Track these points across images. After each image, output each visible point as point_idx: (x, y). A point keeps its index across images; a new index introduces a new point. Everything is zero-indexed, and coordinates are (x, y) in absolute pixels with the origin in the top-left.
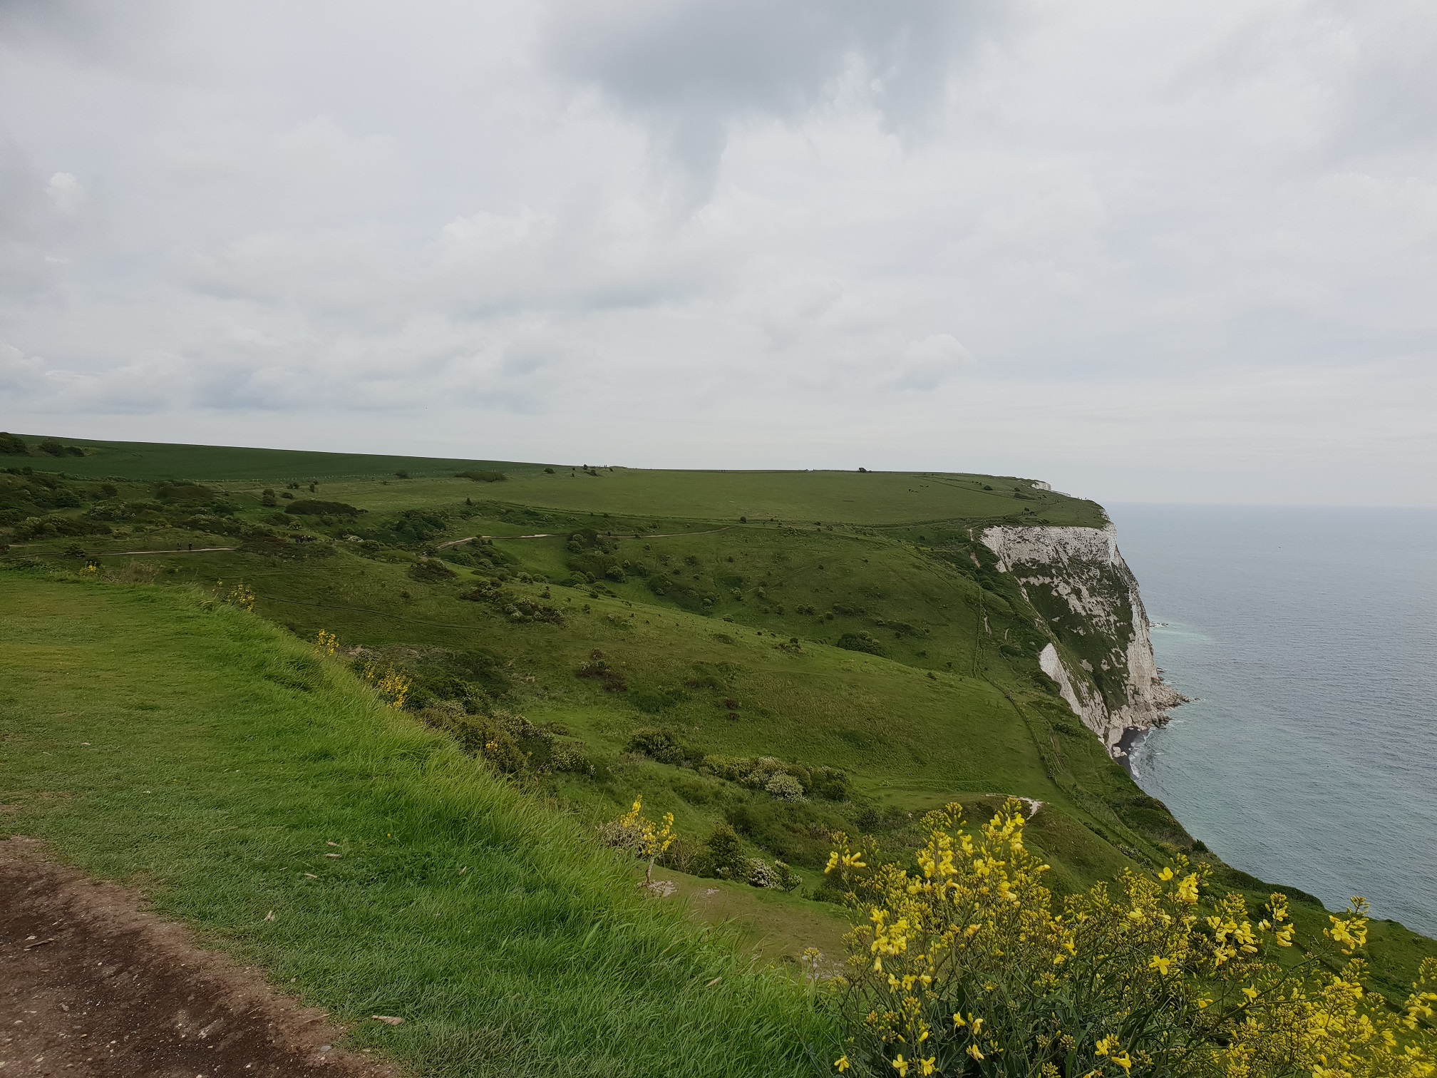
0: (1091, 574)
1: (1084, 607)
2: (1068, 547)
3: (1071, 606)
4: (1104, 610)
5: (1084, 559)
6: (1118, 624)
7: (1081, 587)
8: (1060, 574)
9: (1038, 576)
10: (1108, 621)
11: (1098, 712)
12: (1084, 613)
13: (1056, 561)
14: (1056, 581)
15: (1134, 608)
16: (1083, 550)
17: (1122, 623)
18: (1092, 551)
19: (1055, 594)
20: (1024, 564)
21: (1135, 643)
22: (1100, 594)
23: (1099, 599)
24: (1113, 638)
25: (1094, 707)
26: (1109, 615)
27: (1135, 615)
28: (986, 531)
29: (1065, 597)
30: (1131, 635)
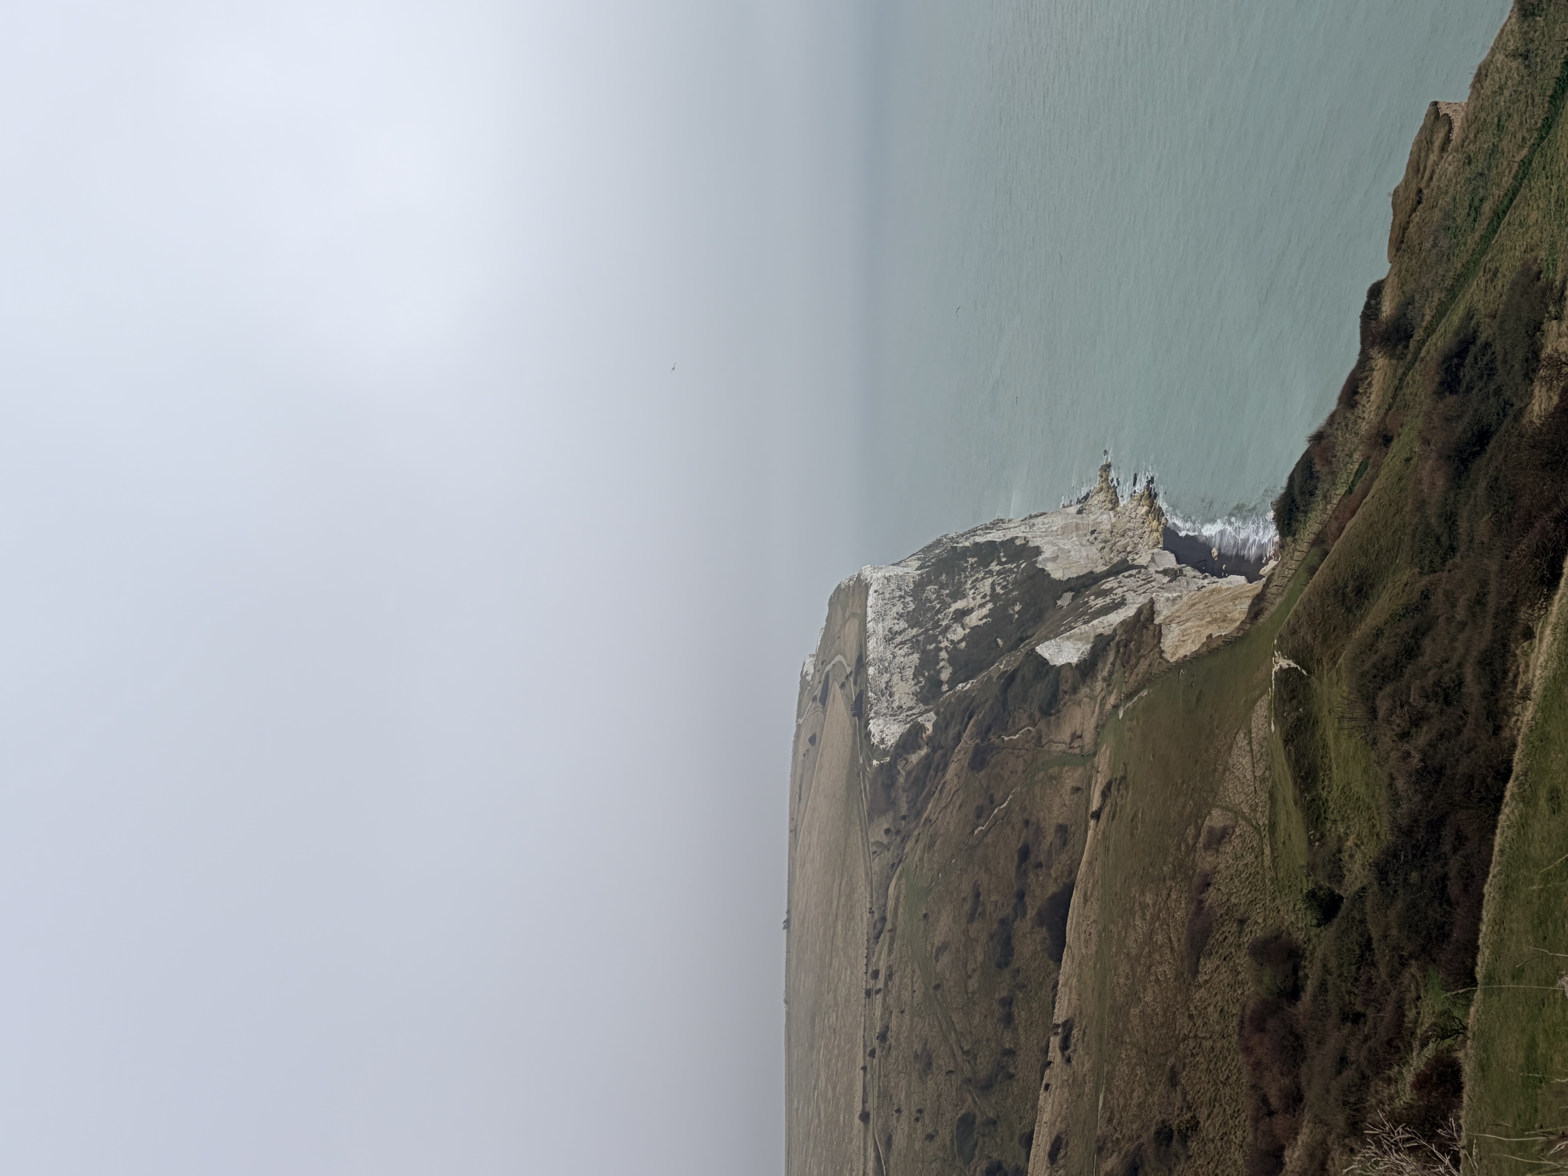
0: (934, 597)
1: (982, 606)
2: (896, 628)
3: (981, 623)
4: (983, 578)
5: (912, 606)
6: (1004, 560)
7: (952, 609)
8: (934, 639)
9: (938, 668)
10: (999, 573)
11: (1131, 582)
12: (990, 606)
13: (915, 644)
14: (945, 644)
15: (980, 539)
16: (899, 608)
17: (1002, 554)
18: (901, 597)
19: (963, 644)
20: (922, 688)
21: (1029, 536)
22: (961, 584)
23: (968, 586)
24: (1023, 566)
25: (1125, 589)
26: (990, 572)
27: (989, 537)
28: (875, 740)
29: (968, 631)
30: (1018, 542)
